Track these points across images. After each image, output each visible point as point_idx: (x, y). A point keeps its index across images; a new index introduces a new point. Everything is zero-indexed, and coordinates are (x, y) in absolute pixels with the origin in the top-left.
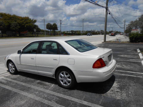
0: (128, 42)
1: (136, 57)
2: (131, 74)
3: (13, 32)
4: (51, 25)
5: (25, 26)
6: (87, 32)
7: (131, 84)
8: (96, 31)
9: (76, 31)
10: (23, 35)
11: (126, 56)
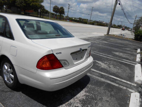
0: (133, 39)
1: (132, 58)
2: (113, 81)
3: (18, 9)
4: (58, 8)
5: (31, 5)
6: (95, 22)
7: (104, 98)
8: (104, 23)
9: (84, 19)
10: (28, 13)
11: (121, 54)
